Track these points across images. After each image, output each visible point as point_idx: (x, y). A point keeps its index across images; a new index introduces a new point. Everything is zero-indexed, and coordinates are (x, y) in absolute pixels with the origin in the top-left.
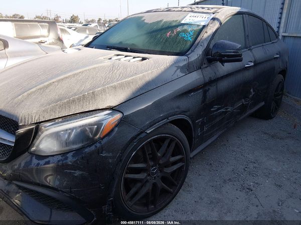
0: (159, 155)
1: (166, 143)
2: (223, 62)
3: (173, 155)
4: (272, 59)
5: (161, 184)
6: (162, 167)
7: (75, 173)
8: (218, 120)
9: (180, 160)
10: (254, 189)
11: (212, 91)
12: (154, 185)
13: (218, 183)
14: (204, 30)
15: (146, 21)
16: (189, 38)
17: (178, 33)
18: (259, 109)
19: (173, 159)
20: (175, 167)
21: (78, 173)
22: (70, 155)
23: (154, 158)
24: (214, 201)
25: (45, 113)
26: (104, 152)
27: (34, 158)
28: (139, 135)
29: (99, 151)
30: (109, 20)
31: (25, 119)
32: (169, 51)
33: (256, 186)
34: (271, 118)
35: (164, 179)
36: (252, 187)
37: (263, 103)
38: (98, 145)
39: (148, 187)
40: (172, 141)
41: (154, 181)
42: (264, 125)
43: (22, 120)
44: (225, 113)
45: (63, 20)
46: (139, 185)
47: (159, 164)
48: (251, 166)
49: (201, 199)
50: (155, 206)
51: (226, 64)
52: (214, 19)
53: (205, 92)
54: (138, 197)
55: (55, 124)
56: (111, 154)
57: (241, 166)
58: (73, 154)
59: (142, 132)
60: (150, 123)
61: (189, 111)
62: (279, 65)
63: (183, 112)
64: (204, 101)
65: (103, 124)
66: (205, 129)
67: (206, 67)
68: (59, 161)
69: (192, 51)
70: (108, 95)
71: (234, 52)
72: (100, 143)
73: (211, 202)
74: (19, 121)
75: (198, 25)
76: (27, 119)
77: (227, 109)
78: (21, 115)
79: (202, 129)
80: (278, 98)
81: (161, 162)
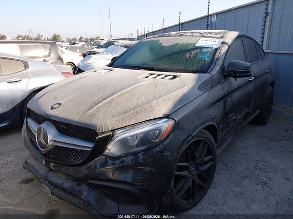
0: (197, 155)
1: (202, 145)
2: (236, 77)
3: (207, 155)
4: (264, 74)
5: (198, 181)
6: (198, 166)
7: (145, 169)
8: (231, 126)
9: (211, 160)
10: (267, 182)
11: (229, 100)
12: (193, 181)
13: (237, 180)
14: (218, 52)
15: (163, 45)
16: (207, 59)
17: (196, 55)
18: (257, 116)
19: (206, 159)
20: (208, 166)
21: (147, 169)
22: (140, 155)
23: (193, 158)
24: (238, 194)
25: (118, 122)
26: (166, 152)
27: (108, 159)
28: (187, 137)
29: (162, 151)
30: (91, 39)
31: (102, 127)
32: (192, 69)
33: (268, 180)
34: (265, 124)
35: (199, 176)
36: (265, 181)
37: (259, 111)
38: (161, 146)
39: (190, 183)
40: (206, 143)
41: (193, 178)
42: (261, 130)
43: (99, 128)
44: (236, 119)
45: (45, 39)
46: (183, 181)
47: (196, 164)
48: (260, 164)
49: (227, 193)
50: (194, 200)
51: (238, 79)
52: (223, 43)
53: (225, 102)
54: (182, 192)
55: (127, 130)
56: (170, 154)
57: (252, 165)
58: (143, 154)
59: (189, 136)
60: (194, 128)
61: (216, 118)
62: (269, 78)
63: (212, 120)
64: (224, 109)
65: (162, 129)
66: (224, 133)
67: (223, 82)
68: (132, 160)
69: (212, 70)
70: (161, 106)
71: (243, 70)
72: (163, 144)
73: (236, 196)
74: (98, 130)
75: (212, 48)
76: (104, 128)
77: (237, 116)
78: (98, 124)
79: (222, 133)
80: (269, 106)
81: (197, 162)
